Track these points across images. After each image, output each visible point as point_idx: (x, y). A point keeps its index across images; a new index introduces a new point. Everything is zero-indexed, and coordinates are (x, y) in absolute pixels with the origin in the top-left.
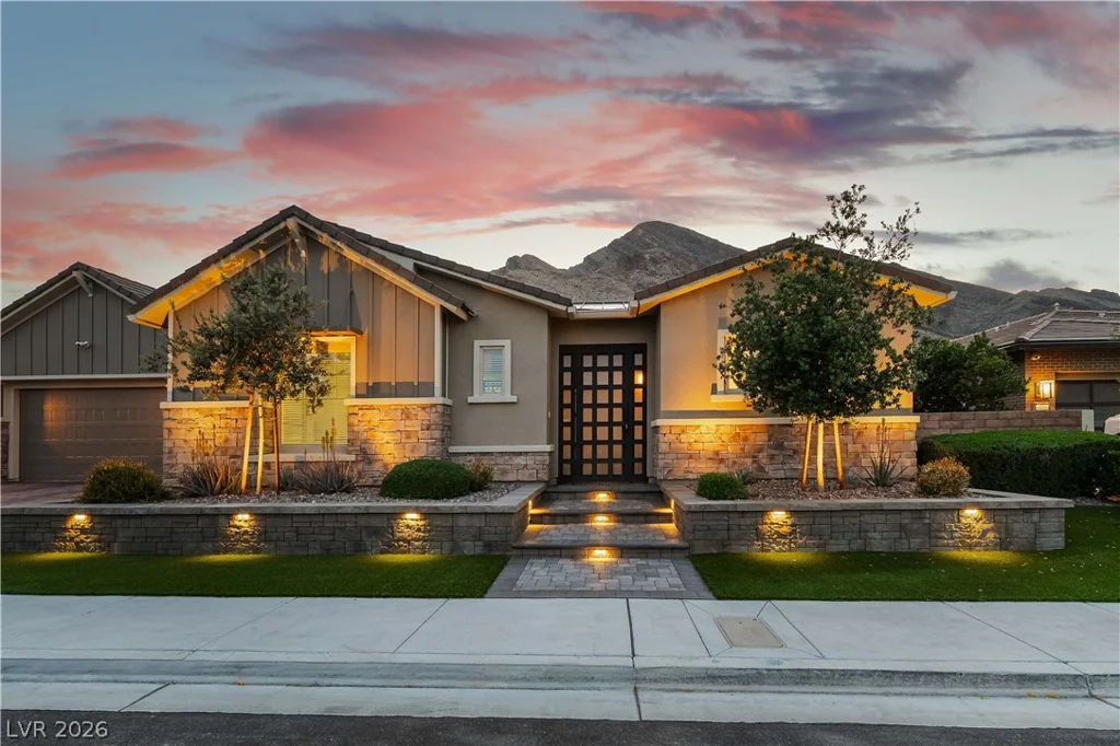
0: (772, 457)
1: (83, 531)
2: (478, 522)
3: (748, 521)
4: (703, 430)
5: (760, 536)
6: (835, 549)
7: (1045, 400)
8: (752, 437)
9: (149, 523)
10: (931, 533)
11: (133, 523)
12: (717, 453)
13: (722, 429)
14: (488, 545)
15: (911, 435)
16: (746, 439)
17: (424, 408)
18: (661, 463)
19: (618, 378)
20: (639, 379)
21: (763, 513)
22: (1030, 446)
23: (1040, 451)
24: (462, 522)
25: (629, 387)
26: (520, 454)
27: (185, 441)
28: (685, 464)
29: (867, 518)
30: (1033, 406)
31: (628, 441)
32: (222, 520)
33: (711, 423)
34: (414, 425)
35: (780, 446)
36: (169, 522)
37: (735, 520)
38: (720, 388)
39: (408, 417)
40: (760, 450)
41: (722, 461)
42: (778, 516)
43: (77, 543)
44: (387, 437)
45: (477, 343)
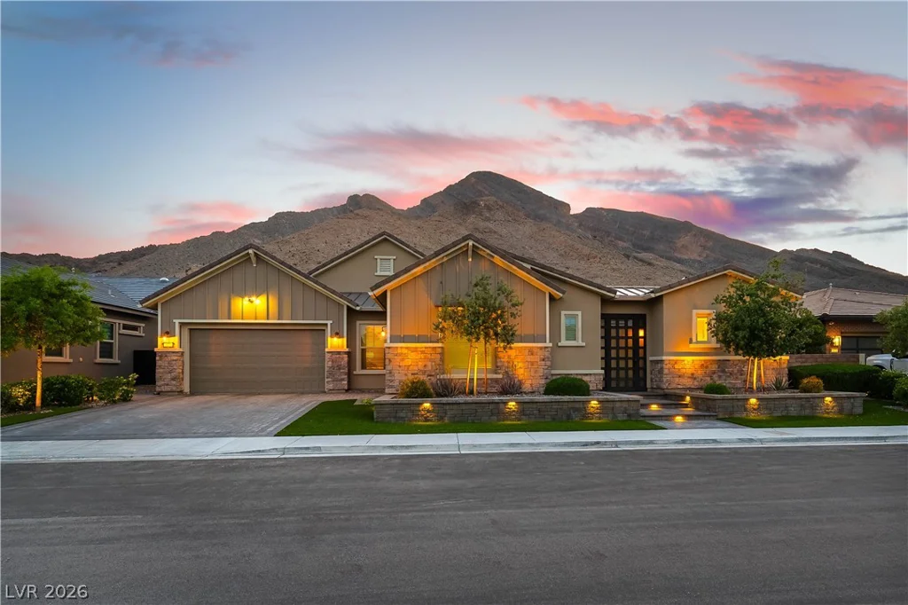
0: (720, 377)
1: (428, 411)
2: (625, 405)
3: (740, 403)
4: (686, 362)
5: (746, 410)
6: (775, 415)
7: (837, 347)
8: (710, 366)
9: (464, 407)
10: (813, 408)
11: (455, 407)
12: (693, 374)
13: (695, 362)
14: (629, 415)
15: (785, 365)
16: (707, 367)
17: (541, 348)
18: (665, 380)
19: (630, 333)
20: (641, 333)
21: (748, 399)
22: (841, 371)
23: (845, 374)
24: (618, 405)
25: (636, 337)
26: (587, 375)
27: (400, 366)
28: (677, 380)
29: (788, 401)
30: (830, 350)
31: (636, 368)
32: (502, 406)
33: (689, 359)
34: (536, 358)
35: (723, 371)
36: (474, 406)
37: (736, 403)
38: (694, 340)
39: (532, 354)
40: (714, 373)
41: (695, 379)
42: (753, 401)
43: (425, 418)
44: (520, 365)
45: (563, 313)
